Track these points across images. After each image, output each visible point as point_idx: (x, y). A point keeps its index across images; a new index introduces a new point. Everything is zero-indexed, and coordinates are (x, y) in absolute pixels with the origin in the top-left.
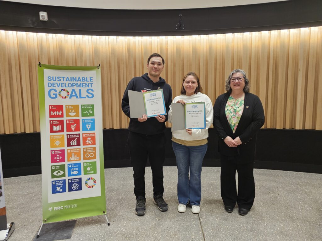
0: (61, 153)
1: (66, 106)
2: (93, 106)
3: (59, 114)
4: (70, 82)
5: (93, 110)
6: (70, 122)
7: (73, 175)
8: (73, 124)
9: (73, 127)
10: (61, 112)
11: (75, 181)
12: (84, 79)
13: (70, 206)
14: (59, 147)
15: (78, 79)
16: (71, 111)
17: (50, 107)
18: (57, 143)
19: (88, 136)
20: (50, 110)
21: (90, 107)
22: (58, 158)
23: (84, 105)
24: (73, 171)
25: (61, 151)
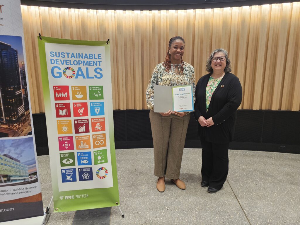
0: (69, 140)
1: (72, 87)
2: (101, 87)
3: (65, 96)
4: (76, 59)
5: (102, 92)
6: (78, 106)
7: (83, 164)
8: (81, 108)
9: (81, 111)
10: (66, 94)
11: (86, 171)
12: (91, 56)
13: (81, 196)
14: (66, 133)
15: (85, 56)
16: (78, 93)
17: (55, 87)
18: (65, 129)
19: (97, 121)
20: (55, 91)
21: (98, 89)
22: (66, 145)
23: (92, 87)
24: (83, 160)
25: (69, 137)
